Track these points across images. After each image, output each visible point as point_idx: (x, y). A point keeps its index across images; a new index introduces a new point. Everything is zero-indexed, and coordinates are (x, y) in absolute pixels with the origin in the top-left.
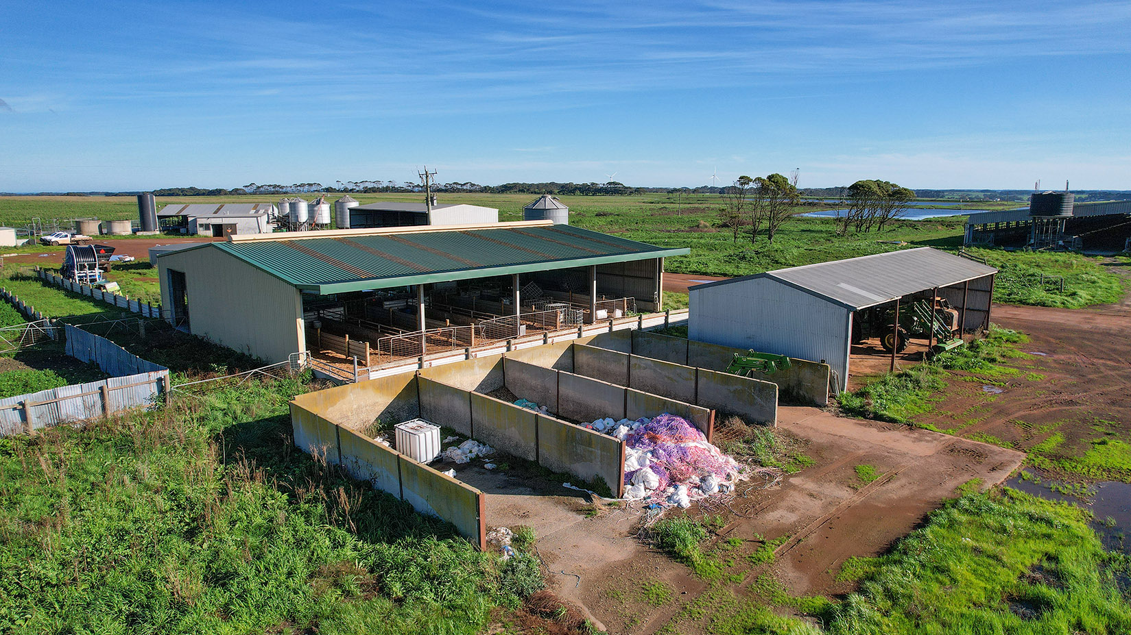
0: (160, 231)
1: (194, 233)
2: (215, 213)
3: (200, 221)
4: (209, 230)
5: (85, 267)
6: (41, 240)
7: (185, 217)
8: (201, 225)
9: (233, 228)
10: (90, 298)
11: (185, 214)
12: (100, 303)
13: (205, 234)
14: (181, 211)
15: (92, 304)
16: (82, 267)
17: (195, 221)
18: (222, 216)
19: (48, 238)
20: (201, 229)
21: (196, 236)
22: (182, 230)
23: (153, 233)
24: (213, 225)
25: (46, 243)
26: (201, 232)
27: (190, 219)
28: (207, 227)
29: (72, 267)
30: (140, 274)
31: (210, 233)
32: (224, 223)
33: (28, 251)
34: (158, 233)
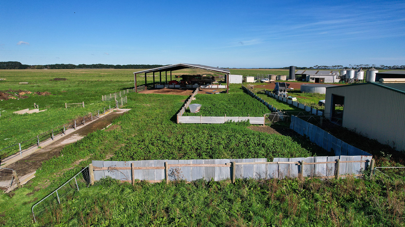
0: (296, 80)
1: (308, 81)
2: (316, 74)
3: (311, 77)
4: (314, 80)
5: (282, 90)
6: (260, 81)
7: (305, 75)
8: (311, 78)
9: (323, 79)
10: (286, 103)
11: (305, 74)
12: (291, 105)
13: (312, 82)
14: (303, 73)
15: (289, 106)
16: (281, 91)
17: (309, 76)
18: (319, 75)
19: (263, 80)
20: (311, 79)
21: (309, 82)
22: (303, 80)
23: (293, 80)
24: (315, 78)
25: (262, 82)
26: (311, 81)
27: (307, 76)
28: (313, 79)
29: (278, 90)
30: (298, 95)
31: (314, 81)
32: (320, 77)
33: (257, 84)
34: (295, 80)
